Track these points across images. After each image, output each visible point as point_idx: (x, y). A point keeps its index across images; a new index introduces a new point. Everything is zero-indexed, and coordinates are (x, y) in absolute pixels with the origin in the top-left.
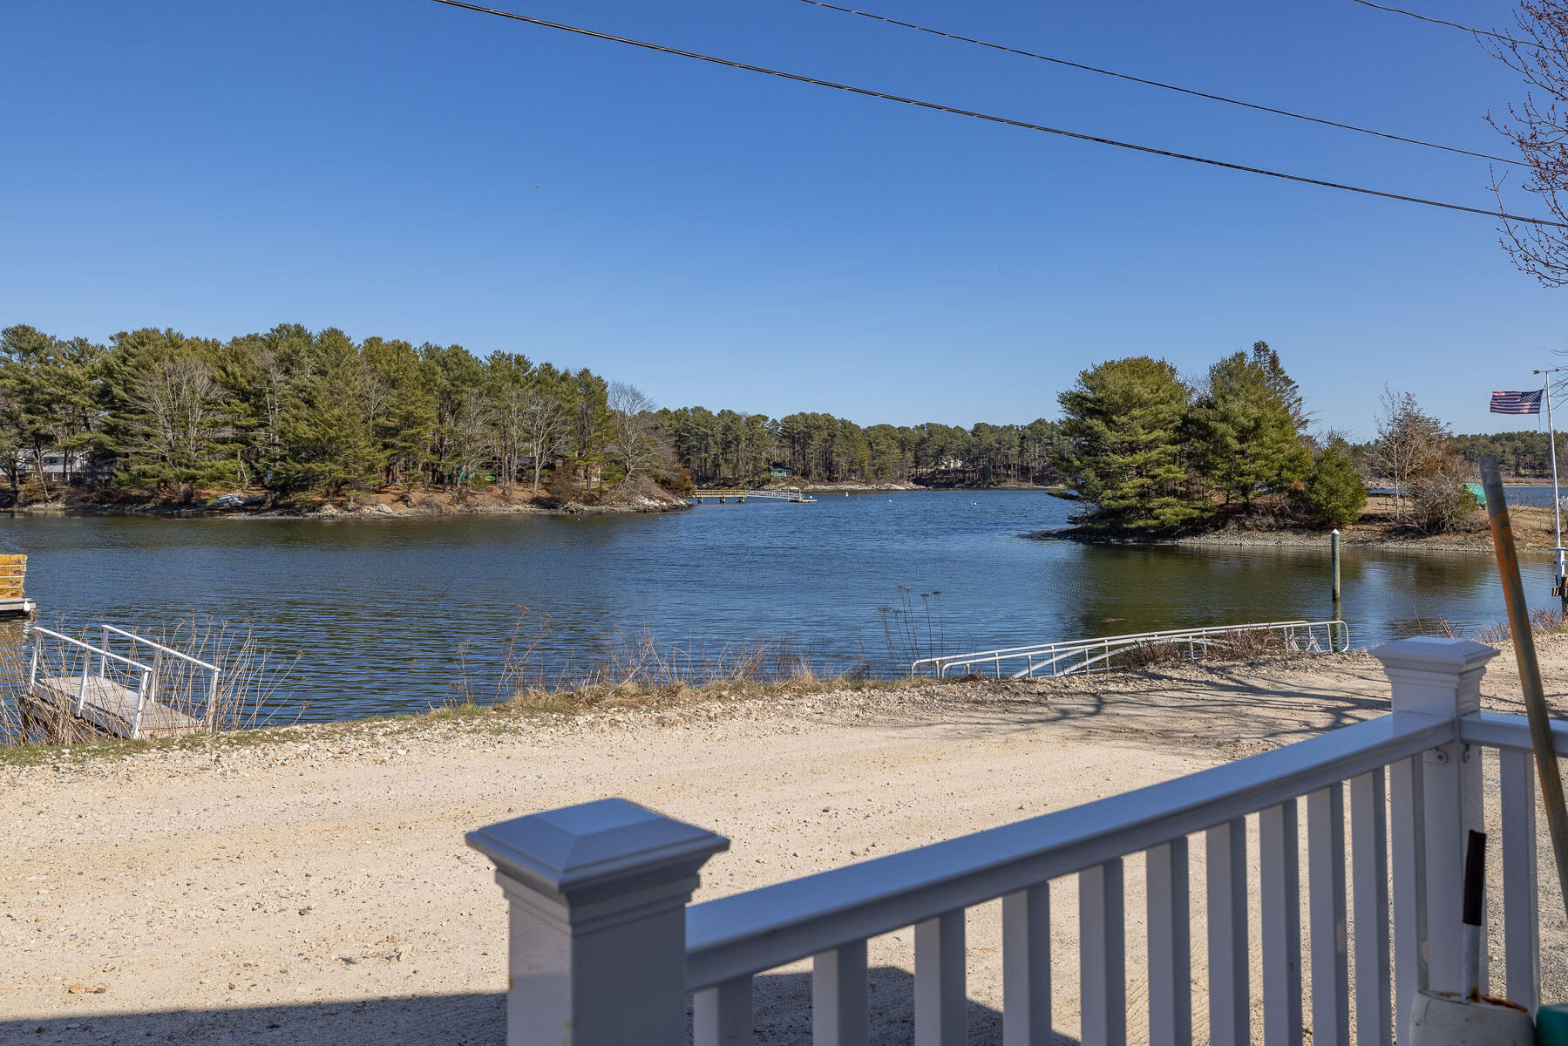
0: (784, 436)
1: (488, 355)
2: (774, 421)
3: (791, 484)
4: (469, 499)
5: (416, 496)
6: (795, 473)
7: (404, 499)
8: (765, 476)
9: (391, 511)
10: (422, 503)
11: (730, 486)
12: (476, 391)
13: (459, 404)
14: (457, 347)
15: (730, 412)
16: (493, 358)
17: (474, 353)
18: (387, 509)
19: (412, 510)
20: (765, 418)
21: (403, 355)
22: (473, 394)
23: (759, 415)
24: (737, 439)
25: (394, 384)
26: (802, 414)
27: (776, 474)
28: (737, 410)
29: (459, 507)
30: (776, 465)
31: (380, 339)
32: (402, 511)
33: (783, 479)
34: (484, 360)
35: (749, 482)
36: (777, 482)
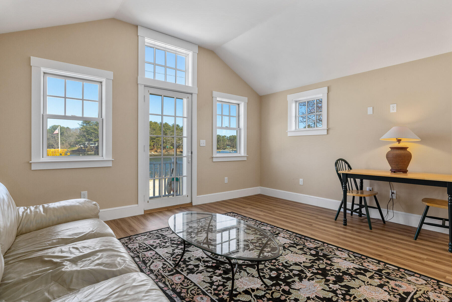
0: (229, 140)
1: (172, 125)
2: (227, 137)
3: (230, 149)
4: (168, 151)
5: (158, 151)
6: (231, 147)
7: (156, 151)
8: (225, 147)
9: (154, 153)
10: (159, 152)
11: (219, 149)
12: (169, 131)
13: (166, 134)
14: (166, 123)
15: (219, 135)
16: (173, 125)
17: (169, 124)
18: (153, 153)
19: (158, 153)
20: (226, 136)
21: (156, 124)
22: (169, 132)
23: (225, 136)
24: (220, 140)
25: (154, 130)
26: (233, 135)
27: (228, 147)
28: (220, 135)
29: (166, 153)
30: (228, 145)
31: (152, 121)
32: (156, 153)
33: (229, 148)
34: (171, 125)
35: (223, 148)
36: (228, 148)
